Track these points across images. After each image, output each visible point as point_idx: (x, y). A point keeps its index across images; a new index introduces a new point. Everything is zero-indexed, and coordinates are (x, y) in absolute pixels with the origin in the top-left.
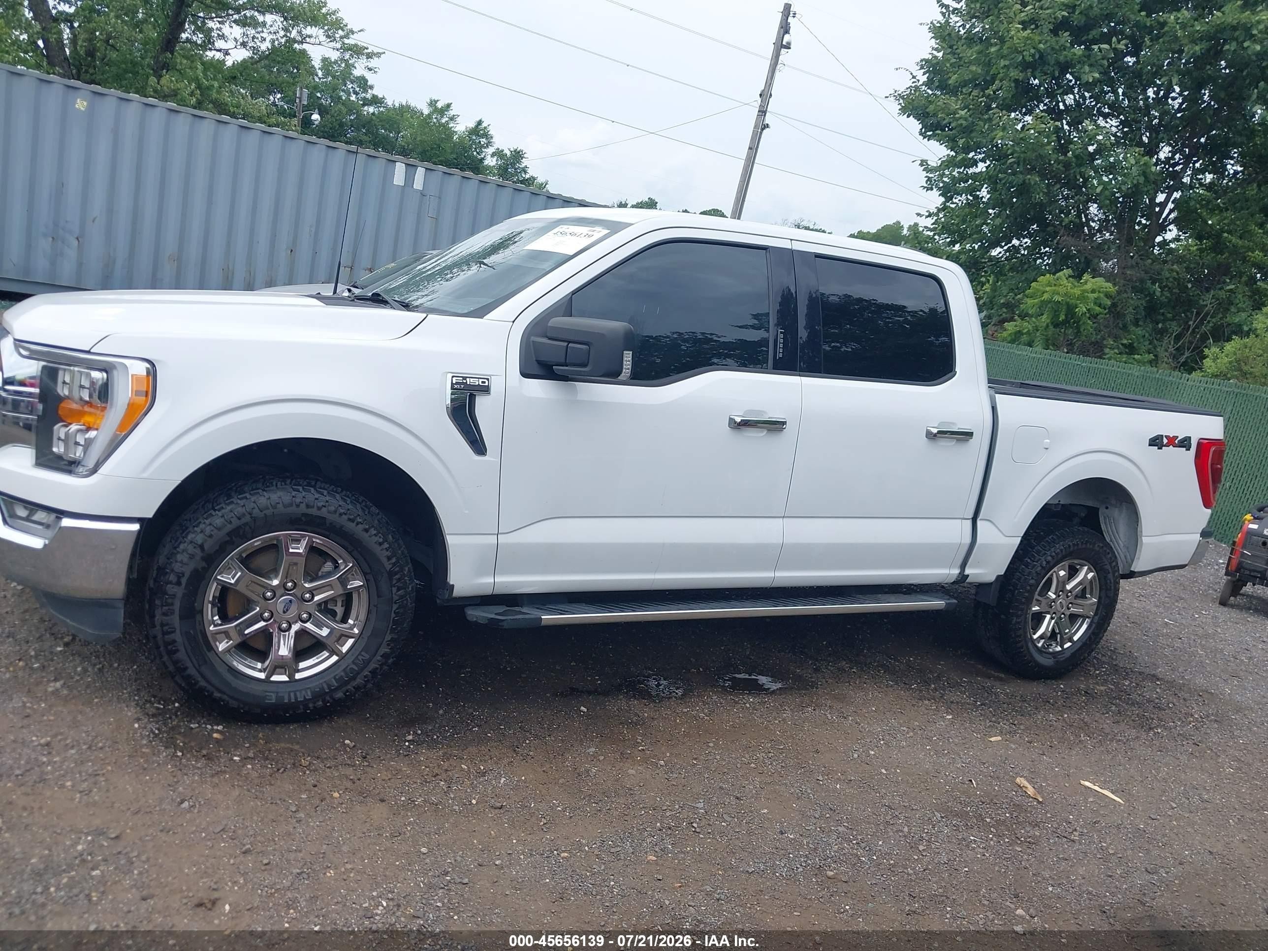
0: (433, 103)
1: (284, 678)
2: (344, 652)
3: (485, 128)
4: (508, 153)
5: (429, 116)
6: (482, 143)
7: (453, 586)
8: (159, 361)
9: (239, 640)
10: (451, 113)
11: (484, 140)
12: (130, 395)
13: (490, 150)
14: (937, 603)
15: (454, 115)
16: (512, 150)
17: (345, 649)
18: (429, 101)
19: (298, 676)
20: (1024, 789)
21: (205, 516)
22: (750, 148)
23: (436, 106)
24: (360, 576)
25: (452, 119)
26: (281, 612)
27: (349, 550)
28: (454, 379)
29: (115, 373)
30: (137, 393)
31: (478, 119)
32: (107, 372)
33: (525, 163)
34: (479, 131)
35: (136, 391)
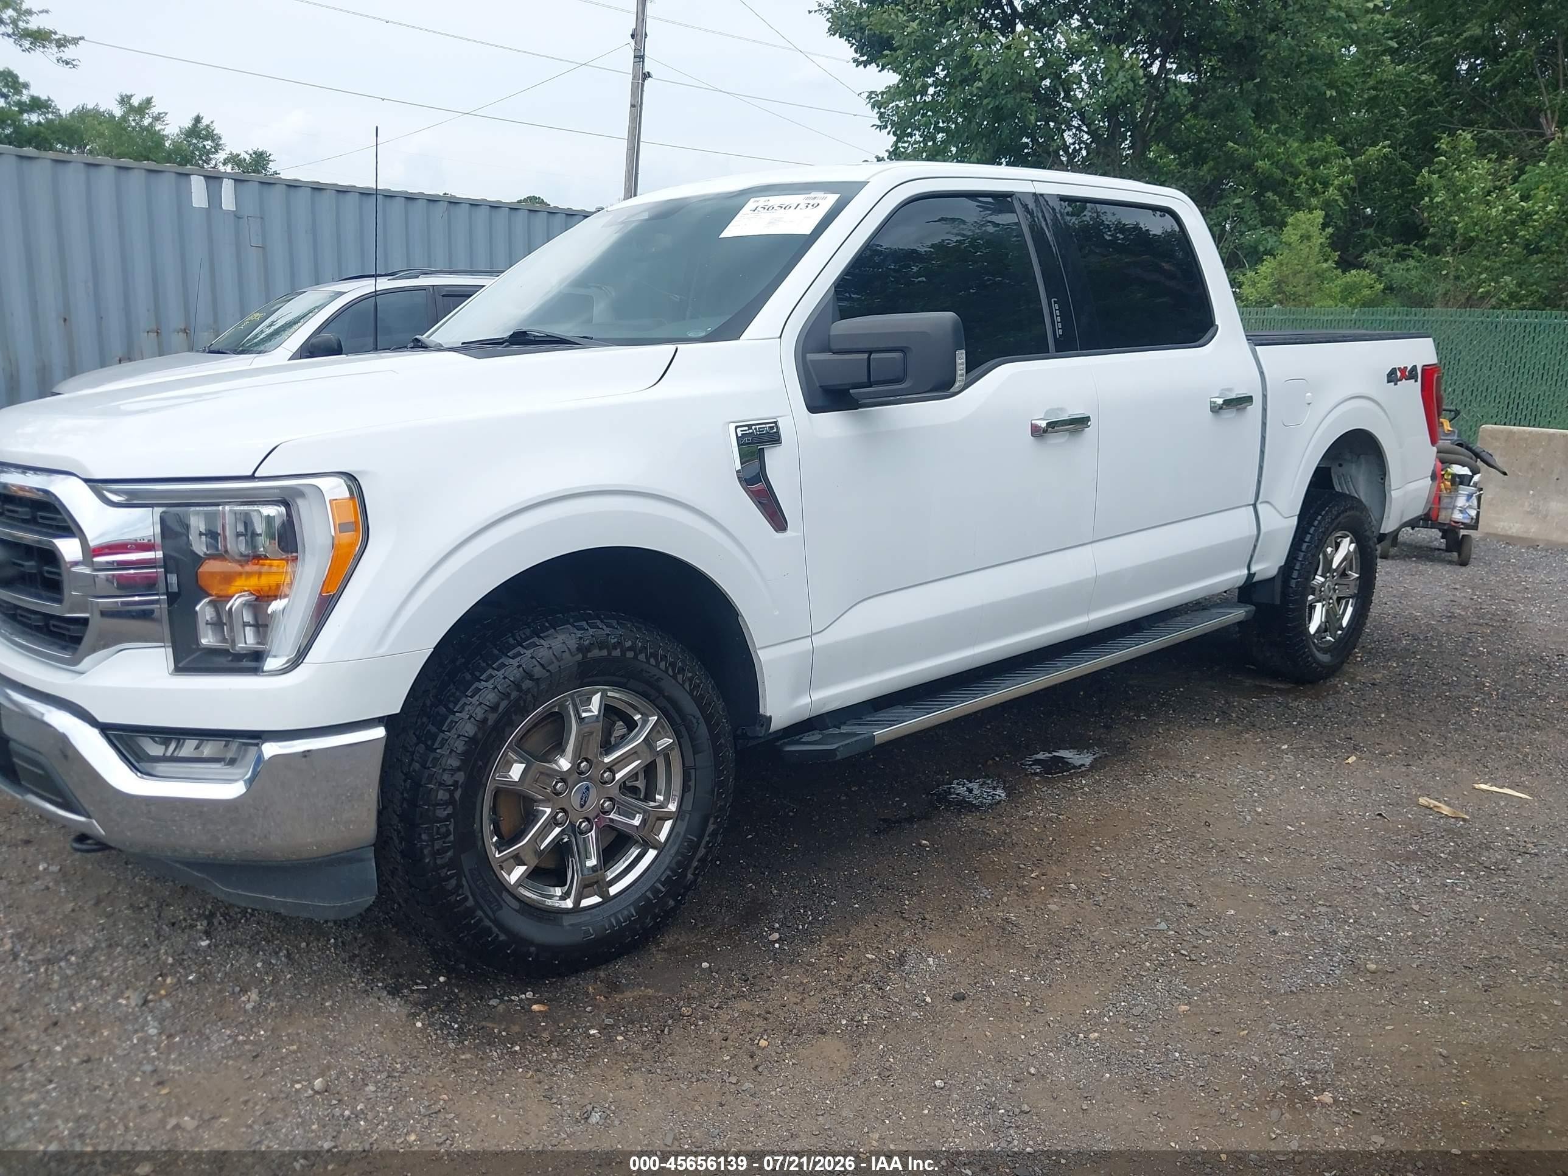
0: (125, 100)
1: (596, 899)
2: (663, 841)
3: (208, 126)
4: (248, 158)
5: (124, 118)
6: (208, 147)
7: (770, 717)
8: (359, 472)
9: (534, 862)
10: (155, 110)
11: (209, 143)
12: (333, 533)
13: (222, 156)
14: (1238, 614)
15: (159, 114)
16: (251, 152)
17: (663, 837)
18: (118, 98)
19: (613, 890)
20: (1436, 809)
21: (469, 693)
22: (633, 106)
23: (130, 105)
24: (670, 731)
25: (157, 118)
26: (577, 807)
27: (652, 698)
28: (739, 430)
29: (300, 502)
30: (342, 528)
31: (194, 115)
32: (286, 504)
33: (272, 167)
34: (198, 131)
35: (339, 525)
